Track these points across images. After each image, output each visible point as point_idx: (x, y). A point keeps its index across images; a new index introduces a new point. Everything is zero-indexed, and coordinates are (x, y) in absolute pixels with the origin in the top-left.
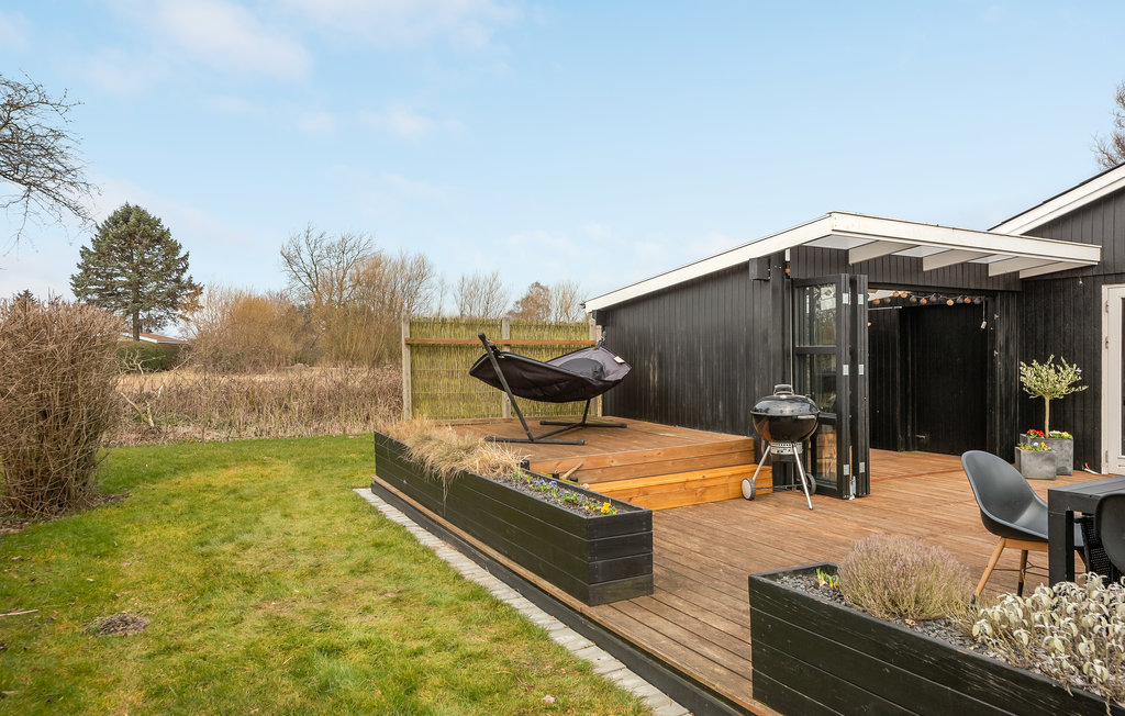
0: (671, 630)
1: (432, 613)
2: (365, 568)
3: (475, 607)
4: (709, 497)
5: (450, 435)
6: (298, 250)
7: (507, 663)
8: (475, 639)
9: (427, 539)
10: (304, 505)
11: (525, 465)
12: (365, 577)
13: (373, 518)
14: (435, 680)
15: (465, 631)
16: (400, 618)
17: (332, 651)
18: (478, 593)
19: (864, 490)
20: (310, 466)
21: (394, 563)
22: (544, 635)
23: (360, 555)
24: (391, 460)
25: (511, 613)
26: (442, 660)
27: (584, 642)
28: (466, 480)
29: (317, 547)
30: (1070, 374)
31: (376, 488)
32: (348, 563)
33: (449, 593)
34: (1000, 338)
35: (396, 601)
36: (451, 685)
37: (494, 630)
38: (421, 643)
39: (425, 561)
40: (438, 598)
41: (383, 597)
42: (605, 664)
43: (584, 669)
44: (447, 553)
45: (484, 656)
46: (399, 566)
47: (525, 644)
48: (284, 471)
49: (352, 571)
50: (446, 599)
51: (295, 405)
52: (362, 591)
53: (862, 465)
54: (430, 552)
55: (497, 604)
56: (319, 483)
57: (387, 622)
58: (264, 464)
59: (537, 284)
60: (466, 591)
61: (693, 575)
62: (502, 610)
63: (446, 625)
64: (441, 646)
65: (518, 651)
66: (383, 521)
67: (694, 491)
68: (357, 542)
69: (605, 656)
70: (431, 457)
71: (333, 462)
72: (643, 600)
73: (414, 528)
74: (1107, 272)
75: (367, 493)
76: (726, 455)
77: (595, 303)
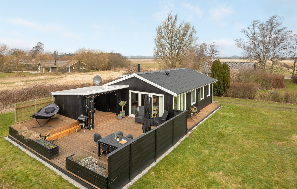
0: (60, 162)
1: (28, 165)
2: (14, 158)
3: (34, 163)
4: (71, 133)
5: (27, 129)
7: (39, 170)
8: (35, 168)
9: (23, 149)
11: (40, 136)
12: (15, 160)
13: (11, 146)
14: (31, 175)
15: (33, 167)
16: (23, 166)
17: (16, 174)
18: (34, 160)
19: (93, 128)
22: (44, 165)
23: (13, 155)
24: (13, 133)
25: (39, 162)
26: (31, 172)
27: (49, 165)
28: (31, 141)
29: (4, 155)
30: (125, 103)
31: (9, 137)
32: (11, 158)
33: (29, 160)
34: (118, 97)
35: (21, 164)
36: (33, 175)
37: (37, 166)
38: (27, 170)
39: (24, 155)
40: (28, 162)
41: (19, 164)
42: (52, 167)
43: (49, 169)
44: (28, 152)
45: (36, 170)
46: (20, 157)
47: (41, 167)
49: (12, 160)
50: (29, 162)
52: (15, 163)
53: (93, 124)
54: (24, 152)
55: (37, 161)
57: (21, 168)
59: (40, 43)
60: (32, 160)
61: (65, 151)
62: (38, 162)
63: (30, 166)
64: (30, 170)
65: (41, 168)
67: (68, 133)
68: (11, 153)
69: (52, 166)
70: (24, 135)
72: (57, 157)
73: (20, 147)
74: (130, 88)
75: (7, 138)
76: (74, 125)
77: (53, 93)
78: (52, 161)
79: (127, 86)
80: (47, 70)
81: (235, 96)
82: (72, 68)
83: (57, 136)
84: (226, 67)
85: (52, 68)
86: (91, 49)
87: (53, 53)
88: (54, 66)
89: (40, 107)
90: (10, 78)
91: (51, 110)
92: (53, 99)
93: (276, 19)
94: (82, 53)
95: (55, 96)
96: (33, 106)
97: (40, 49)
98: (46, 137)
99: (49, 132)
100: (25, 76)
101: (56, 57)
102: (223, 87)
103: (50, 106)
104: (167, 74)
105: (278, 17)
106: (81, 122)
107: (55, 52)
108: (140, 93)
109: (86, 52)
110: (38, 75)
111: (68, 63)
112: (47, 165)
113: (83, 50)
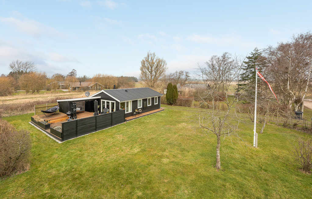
2: (30, 129)
4: (63, 120)
5: (38, 117)
6: (15, 65)
7: (39, 133)
9: (36, 127)
10: (23, 125)
11: (44, 120)
13: (30, 125)
14: (34, 135)
20: (23, 120)
21: (32, 129)
22: (42, 132)
23: (29, 129)
24: (32, 119)
28: (39, 122)
29: (25, 128)
30: (99, 106)
31: (31, 122)
45: (37, 133)
48: (20, 121)
51: (18, 109)
55: (40, 130)
56: (24, 122)
58: (17, 120)
66: (32, 125)
67: (61, 120)
70: (36, 120)
71: (26, 119)
74: (102, 98)
75: (30, 123)
76: (65, 117)
77: (58, 101)
78: (46, 130)
79: (100, 97)
80: (74, 89)
81: (181, 105)
82: (92, 87)
83: (54, 121)
84: (175, 87)
85: (78, 87)
86: (105, 75)
87: (83, 77)
88: (79, 86)
89: (49, 108)
90: (47, 94)
91: (55, 109)
92: (57, 104)
93: (227, 55)
94: (97, 76)
95: (59, 102)
96: (45, 107)
97: (74, 74)
98: (47, 121)
99: (50, 119)
100: (57, 93)
101: (84, 79)
102: (172, 100)
103: (55, 107)
104: (126, 91)
105: (228, 54)
106: (68, 115)
107: (84, 76)
108: (106, 101)
109: (101, 76)
110: (67, 92)
111: (90, 84)
112: (44, 132)
113: (99, 75)
